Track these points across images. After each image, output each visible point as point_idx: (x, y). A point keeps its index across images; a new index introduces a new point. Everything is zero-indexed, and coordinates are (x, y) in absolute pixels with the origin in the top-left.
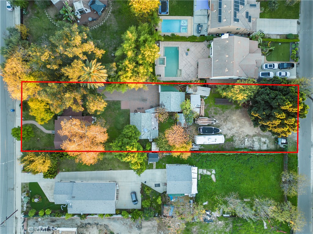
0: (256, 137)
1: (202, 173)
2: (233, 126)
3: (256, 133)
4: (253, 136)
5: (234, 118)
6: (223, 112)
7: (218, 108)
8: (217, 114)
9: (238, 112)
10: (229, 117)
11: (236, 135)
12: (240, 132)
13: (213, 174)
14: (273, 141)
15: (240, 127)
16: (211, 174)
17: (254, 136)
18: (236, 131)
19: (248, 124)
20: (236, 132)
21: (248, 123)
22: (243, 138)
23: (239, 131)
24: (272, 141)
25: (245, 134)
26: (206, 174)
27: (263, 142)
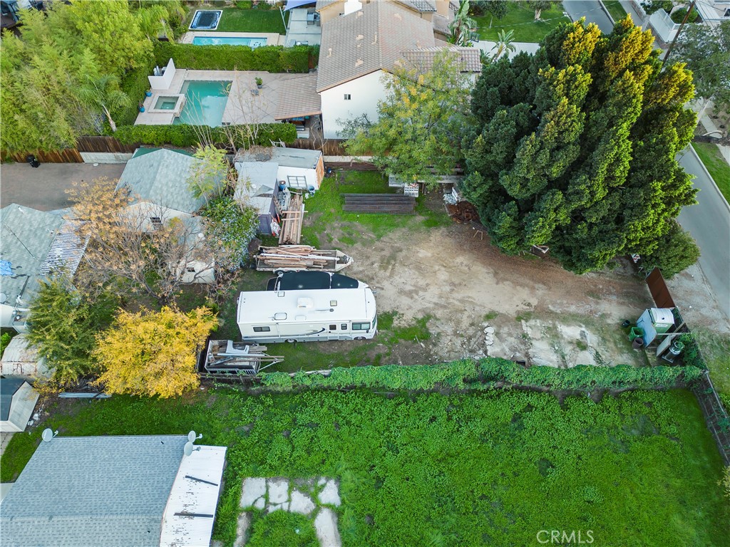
0: (532, 322)
1: (261, 505)
2: (422, 282)
3: (529, 305)
4: (519, 319)
5: (424, 252)
6: (379, 237)
7: (356, 223)
8: (352, 242)
9: (437, 235)
10: (401, 251)
11: (439, 313)
12: (457, 303)
13: (328, 506)
14: (618, 337)
15: (453, 284)
16: (313, 507)
17: (523, 316)
18: (436, 300)
19: (486, 276)
20: (436, 304)
21: (484, 270)
22: (472, 324)
23: (451, 301)
24: (611, 336)
25: (477, 308)
26: (285, 507)
27: (571, 343)
